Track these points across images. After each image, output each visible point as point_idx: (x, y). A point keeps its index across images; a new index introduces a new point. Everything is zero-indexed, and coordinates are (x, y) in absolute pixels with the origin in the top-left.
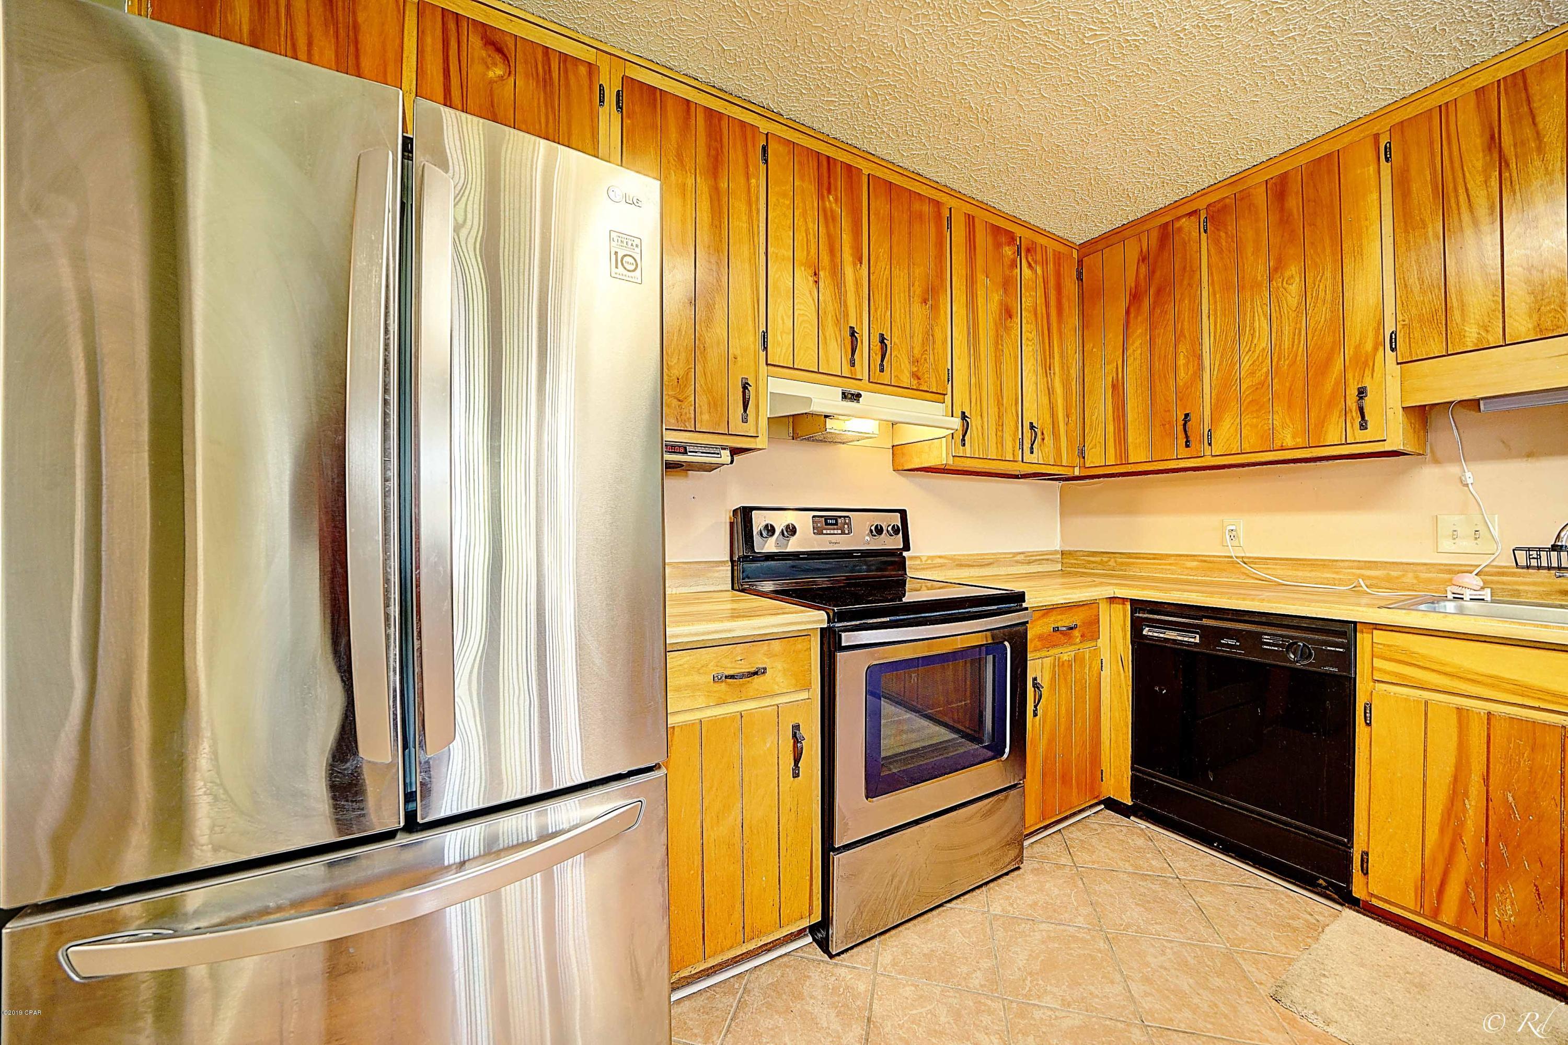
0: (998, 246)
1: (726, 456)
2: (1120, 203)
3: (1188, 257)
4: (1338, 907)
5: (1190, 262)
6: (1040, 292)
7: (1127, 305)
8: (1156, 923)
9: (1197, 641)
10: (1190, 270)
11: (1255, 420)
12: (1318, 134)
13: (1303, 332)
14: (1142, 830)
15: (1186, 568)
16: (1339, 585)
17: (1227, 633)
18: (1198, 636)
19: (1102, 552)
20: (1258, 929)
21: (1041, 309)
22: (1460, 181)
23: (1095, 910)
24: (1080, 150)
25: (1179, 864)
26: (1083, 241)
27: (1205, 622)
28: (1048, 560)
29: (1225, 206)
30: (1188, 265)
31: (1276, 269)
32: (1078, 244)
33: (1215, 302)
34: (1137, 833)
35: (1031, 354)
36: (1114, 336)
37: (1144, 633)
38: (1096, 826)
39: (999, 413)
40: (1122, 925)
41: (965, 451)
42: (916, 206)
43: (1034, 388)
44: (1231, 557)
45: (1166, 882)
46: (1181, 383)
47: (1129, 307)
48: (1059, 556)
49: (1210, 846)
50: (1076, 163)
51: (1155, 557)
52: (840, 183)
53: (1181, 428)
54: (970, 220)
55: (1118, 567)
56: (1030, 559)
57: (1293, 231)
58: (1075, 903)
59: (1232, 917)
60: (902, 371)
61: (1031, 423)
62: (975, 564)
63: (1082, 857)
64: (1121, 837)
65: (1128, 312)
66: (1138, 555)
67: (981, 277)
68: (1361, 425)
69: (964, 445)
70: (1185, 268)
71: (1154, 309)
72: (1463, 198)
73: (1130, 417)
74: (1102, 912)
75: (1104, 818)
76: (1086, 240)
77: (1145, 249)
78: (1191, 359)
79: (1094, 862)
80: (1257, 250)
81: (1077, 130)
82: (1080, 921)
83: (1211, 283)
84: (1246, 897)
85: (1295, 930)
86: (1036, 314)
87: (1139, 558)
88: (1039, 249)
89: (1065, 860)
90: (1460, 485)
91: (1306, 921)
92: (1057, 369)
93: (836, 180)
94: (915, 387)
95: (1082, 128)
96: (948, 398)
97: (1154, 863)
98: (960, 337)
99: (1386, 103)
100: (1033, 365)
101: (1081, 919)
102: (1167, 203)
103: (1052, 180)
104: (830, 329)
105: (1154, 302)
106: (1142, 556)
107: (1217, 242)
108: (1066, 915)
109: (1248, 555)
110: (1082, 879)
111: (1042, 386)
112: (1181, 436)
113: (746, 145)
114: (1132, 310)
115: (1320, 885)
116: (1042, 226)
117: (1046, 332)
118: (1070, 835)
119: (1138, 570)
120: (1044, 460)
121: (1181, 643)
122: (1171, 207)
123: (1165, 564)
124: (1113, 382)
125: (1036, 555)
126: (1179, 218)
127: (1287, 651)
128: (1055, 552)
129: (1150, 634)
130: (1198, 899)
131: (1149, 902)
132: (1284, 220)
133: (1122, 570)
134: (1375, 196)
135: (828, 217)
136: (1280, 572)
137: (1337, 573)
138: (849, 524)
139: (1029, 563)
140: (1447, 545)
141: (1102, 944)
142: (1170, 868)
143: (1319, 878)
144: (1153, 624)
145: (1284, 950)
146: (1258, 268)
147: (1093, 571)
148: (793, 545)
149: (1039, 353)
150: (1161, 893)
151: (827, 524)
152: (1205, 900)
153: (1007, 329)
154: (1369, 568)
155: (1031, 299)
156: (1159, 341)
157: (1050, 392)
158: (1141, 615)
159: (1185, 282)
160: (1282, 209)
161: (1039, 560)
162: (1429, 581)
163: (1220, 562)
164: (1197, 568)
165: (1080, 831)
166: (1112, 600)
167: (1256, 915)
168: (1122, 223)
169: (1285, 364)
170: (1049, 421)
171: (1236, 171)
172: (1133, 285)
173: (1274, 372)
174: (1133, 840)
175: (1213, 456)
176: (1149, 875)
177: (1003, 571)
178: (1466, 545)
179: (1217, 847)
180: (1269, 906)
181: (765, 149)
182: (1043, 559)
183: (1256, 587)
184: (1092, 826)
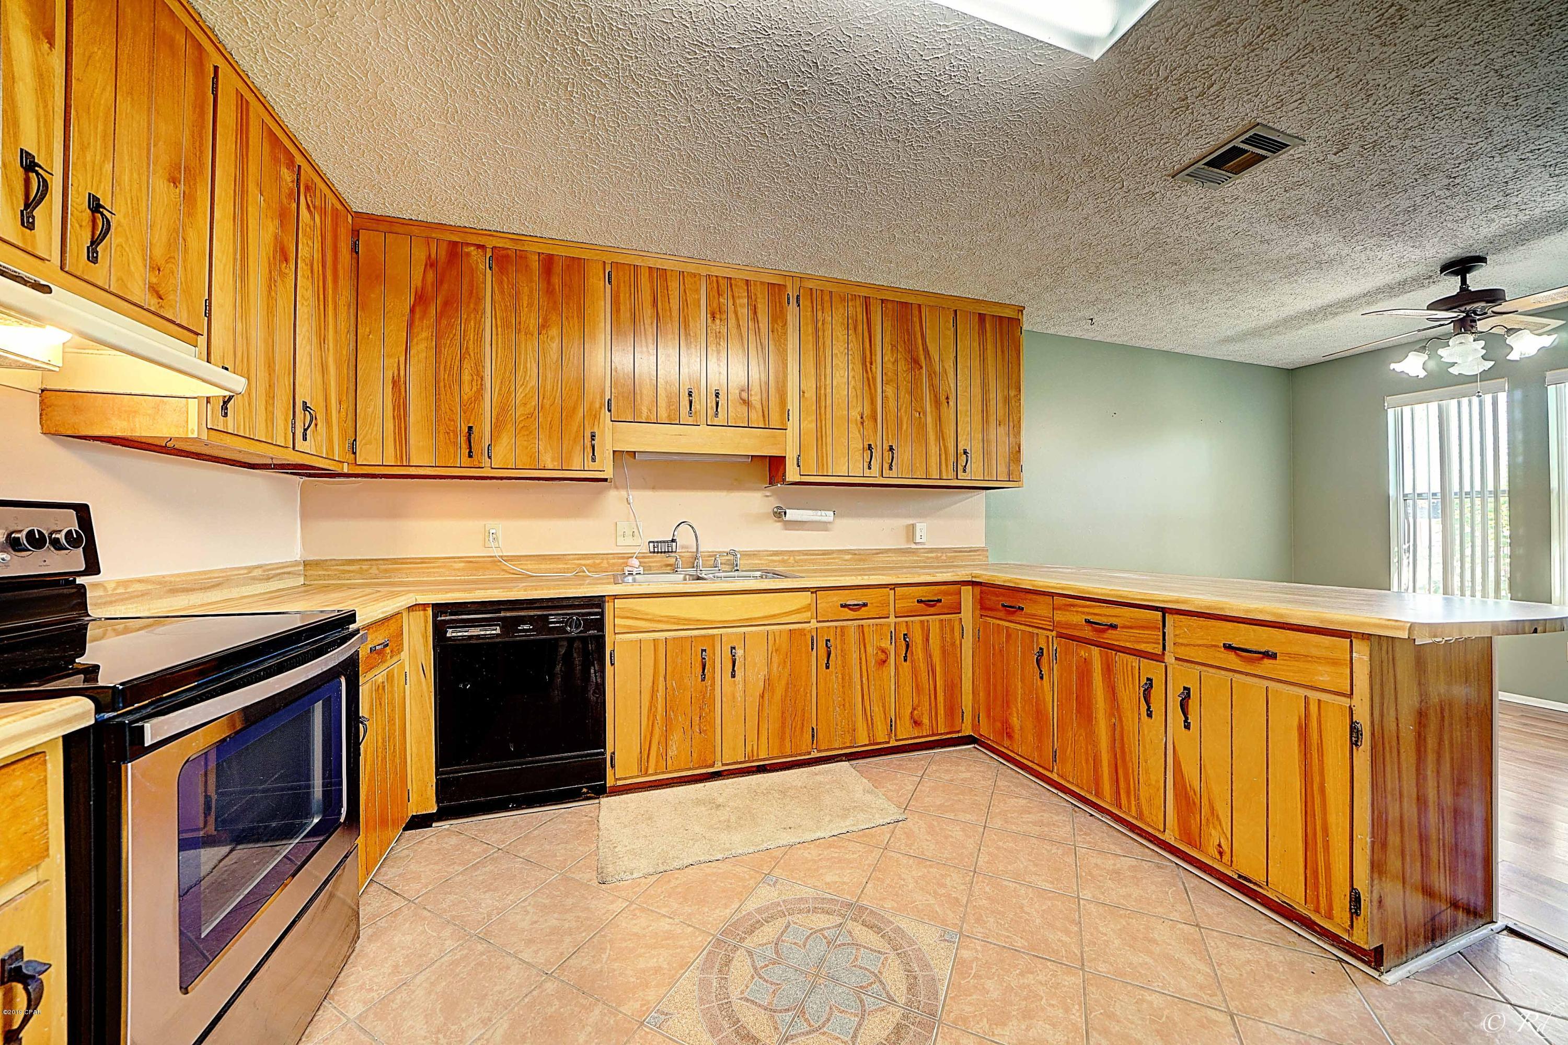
0: (275, 162)
2: (419, 199)
3: (475, 285)
4: (597, 801)
5: (477, 289)
6: (317, 246)
7: (412, 303)
8: (507, 895)
9: (498, 631)
10: (475, 296)
11: (525, 443)
12: (573, 239)
13: (560, 382)
14: (448, 830)
15: (454, 570)
16: (567, 573)
17: (522, 620)
18: (498, 628)
19: (360, 560)
20: (569, 847)
21: (317, 266)
22: (642, 318)
23: (455, 925)
24: (411, 125)
25: (494, 838)
26: (360, 210)
27: (502, 614)
28: (289, 573)
29: (507, 256)
30: (474, 291)
31: (544, 326)
32: (354, 210)
33: (497, 334)
34: (446, 835)
35: (306, 316)
36: (396, 329)
37: (448, 635)
38: (406, 852)
39: (270, 381)
40: (484, 918)
41: (226, 423)
43: (308, 360)
44: (496, 556)
45: (493, 859)
46: (465, 397)
47: (414, 306)
48: (301, 568)
49: (506, 809)
50: (400, 135)
53: (464, 439)
54: (244, 104)
55: (381, 575)
56: (269, 573)
57: (555, 302)
58: (435, 934)
59: (550, 850)
60: (133, 276)
61: (305, 403)
62: (196, 586)
63: (411, 889)
64: (435, 848)
65: (412, 311)
66: (404, 561)
67: (253, 188)
68: (593, 459)
69: (226, 415)
70: (471, 293)
71: (441, 318)
72: (642, 328)
73: (412, 419)
74: (461, 921)
75: (408, 840)
76: (364, 211)
77: (433, 256)
78: (475, 377)
79: (426, 886)
80: (530, 305)
81: (420, 106)
82: (449, 944)
83: (494, 316)
84: (548, 831)
85: (585, 831)
86: (312, 272)
87: (407, 563)
88: (317, 192)
89: (397, 903)
90: (626, 503)
91: (587, 821)
92: (331, 345)
94: (153, 309)
95: (426, 108)
96: (202, 340)
97: (475, 850)
98: (224, 259)
99: (610, 245)
100: (308, 331)
101: (448, 942)
102: (458, 224)
103: (365, 131)
105: (442, 313)
106: (408, 561)
107: (501, 283)
108: (433, 950)
109: (505, 554)
110: (425, 908)
111: (316, 361)
112: (465, 446)
114: (418, 309)
115: (584, 793)
116: (324, 168)
117: (321, 296)
118: (386, 878)
119: (404, 575)
120: (316, 451)
121: (484, 637)
122: (459, 229)
123: (434, 568)
124: (393, 377)
125: (277, 568)
126: (468, 244)
127: (566, 626)
128: (296, 563)
129: (454, 634)
130: (522, 855)
131: (491, 884)
132: (550, 291)
133: (386, 578)
134: (603, 303)
136: (530, 567)
137: (566, 564)
139: (268, 579)
140: (621, 541)
141: (480, 947)
142: (490, 846)
143: (582, 788)
144: (455, 624)
145: (588, 849)
146: (532, 321)
147: (349, 581)
149: (314, 316)
150: (496, 870)
152: (527, 851)
153: (282, 275)
154: (584, 559)
155: (308, 248)
156: (445, 351)
157: (324, 370)
158: (443, 618)
159: (472, 306)
160: (549, 282)
161: (279, 574)
162: (614, 564)
163: (484, 562)
164: (463, 569)
165: (393, 867)
167: (562, 838)
168: (411, 217)
169: (547, 403)
170: (322, 403)
171: (518, 231)
172: (420, 284)
173: (540, 407)
174: (447, 843)
175: (492, 468)
176: (478, 863)
177: (235, 593)
178: (629, 541)
179: (513, 807)
180: (565, 827)
182: (284, 573)
183: (512, 580)
184: (401, 855)
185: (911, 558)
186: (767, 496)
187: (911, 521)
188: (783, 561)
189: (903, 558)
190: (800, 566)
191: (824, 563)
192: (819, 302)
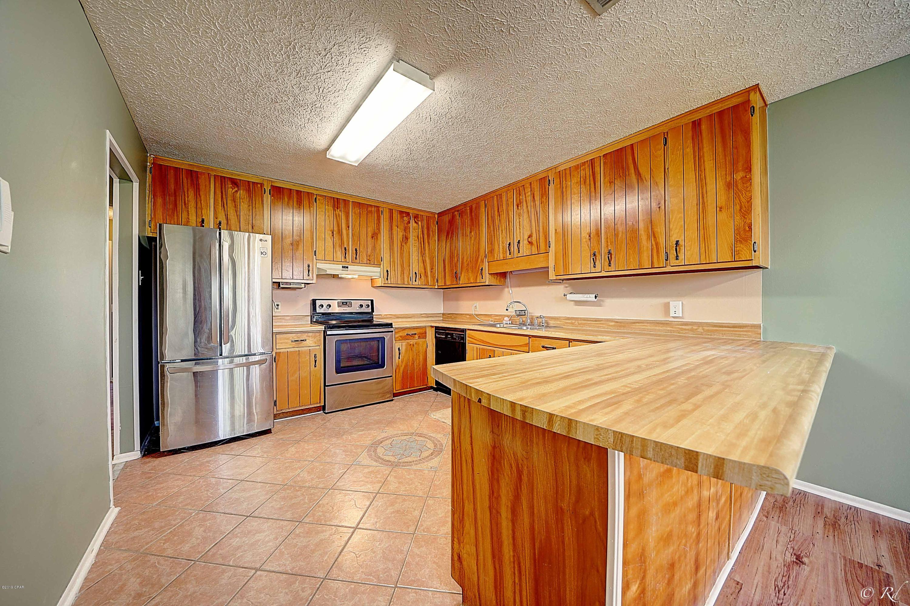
0: (402, 217)
1: (303, 286)
3: (457, 223)
5: (457, 225)
6: (420, 230)
7: (446, 235)
9: (444, 337)
10: (457, 228)
11: (467, 274)
14: (438, 394)
17: (449, 334)
18: (444, 335)
21: (420, 235)
22: (495, 218)
26: (439, 212)
27: (446, 331)
28: (436, 316)
29: (463, 211)
32: (437, 213)
34: (435, 394)
35: (416, 250)
36: (444, 244)
41: (388, 282)
42: (370, 209)
43: (417, 261)
46: (455, 262)
48: (441, 315)
51: (462, 314)
52: (342, 205)
53: (455, 275)
54: (391, 211)
56: (428, 316)
60: (364, 259)
61: (416, 272)
62: (404, 317)
65: (446, 238)
67: (395, 228)
68: (482, 278)
69: (387, 280)
71: (451, 238)
73: (447, 270)
76: (441, 211)
78: (457, 255)
80: (467, 226)
83: (460, 233)
86: (418, 238)
88: (419, 216)
90: (510, 293)
92: (427, 255)
93: (340, 205)
94: (368, 263)
96: (381, 266)
97: (432, 399)
98: (386, 247)
100: (417, 254)
104: (338, 248)
105: (451, 236)
107: (462, 221)
111: (421, 260)
112: (455, 277)
113: (309, 200)
116: (421, 209)
117: (422, 243)
120: (421, 284)
124: (443, 259)
126: (455, 211)
127: (456, 338)
135: (337, 217)
138: (351, 304)
142: (435, 400)
146: (468, 231)
148: (330, 311)
149: (419, 250)
151: (343, 304)
153: (406, 243)
157: (424, 262)
159: (456, 231)
166: (432, 327)
170: (423, 271)
172: (447, 229)
173: (470, 261)
175: (460, 284)
181: (316, 198)
182: (434, 316)
185: (665, 328)
186: (567, 287)
187: (666, 300)
188: (572, 323)
189: (657, 328)
190: (581, 327)
191: (596, 326)
192: (564, 178)
